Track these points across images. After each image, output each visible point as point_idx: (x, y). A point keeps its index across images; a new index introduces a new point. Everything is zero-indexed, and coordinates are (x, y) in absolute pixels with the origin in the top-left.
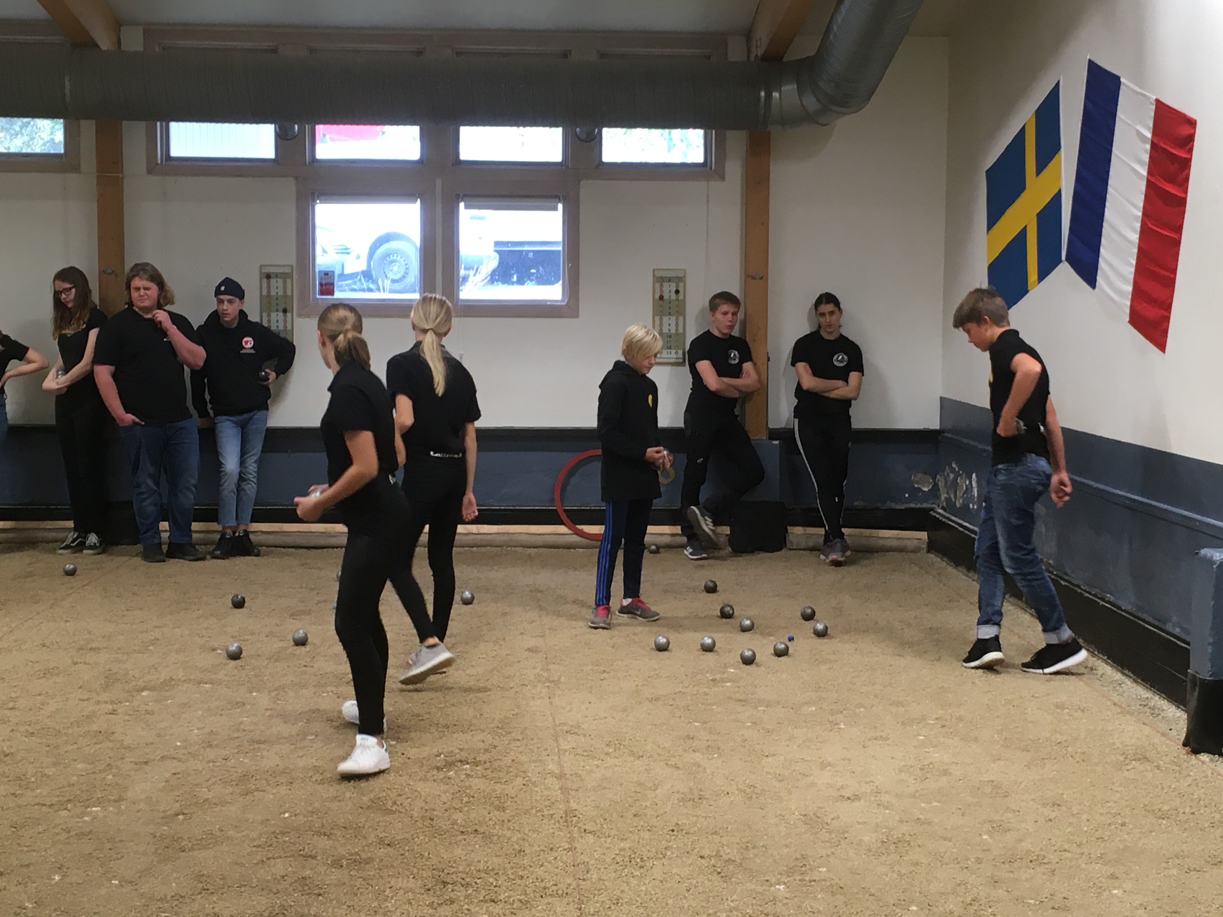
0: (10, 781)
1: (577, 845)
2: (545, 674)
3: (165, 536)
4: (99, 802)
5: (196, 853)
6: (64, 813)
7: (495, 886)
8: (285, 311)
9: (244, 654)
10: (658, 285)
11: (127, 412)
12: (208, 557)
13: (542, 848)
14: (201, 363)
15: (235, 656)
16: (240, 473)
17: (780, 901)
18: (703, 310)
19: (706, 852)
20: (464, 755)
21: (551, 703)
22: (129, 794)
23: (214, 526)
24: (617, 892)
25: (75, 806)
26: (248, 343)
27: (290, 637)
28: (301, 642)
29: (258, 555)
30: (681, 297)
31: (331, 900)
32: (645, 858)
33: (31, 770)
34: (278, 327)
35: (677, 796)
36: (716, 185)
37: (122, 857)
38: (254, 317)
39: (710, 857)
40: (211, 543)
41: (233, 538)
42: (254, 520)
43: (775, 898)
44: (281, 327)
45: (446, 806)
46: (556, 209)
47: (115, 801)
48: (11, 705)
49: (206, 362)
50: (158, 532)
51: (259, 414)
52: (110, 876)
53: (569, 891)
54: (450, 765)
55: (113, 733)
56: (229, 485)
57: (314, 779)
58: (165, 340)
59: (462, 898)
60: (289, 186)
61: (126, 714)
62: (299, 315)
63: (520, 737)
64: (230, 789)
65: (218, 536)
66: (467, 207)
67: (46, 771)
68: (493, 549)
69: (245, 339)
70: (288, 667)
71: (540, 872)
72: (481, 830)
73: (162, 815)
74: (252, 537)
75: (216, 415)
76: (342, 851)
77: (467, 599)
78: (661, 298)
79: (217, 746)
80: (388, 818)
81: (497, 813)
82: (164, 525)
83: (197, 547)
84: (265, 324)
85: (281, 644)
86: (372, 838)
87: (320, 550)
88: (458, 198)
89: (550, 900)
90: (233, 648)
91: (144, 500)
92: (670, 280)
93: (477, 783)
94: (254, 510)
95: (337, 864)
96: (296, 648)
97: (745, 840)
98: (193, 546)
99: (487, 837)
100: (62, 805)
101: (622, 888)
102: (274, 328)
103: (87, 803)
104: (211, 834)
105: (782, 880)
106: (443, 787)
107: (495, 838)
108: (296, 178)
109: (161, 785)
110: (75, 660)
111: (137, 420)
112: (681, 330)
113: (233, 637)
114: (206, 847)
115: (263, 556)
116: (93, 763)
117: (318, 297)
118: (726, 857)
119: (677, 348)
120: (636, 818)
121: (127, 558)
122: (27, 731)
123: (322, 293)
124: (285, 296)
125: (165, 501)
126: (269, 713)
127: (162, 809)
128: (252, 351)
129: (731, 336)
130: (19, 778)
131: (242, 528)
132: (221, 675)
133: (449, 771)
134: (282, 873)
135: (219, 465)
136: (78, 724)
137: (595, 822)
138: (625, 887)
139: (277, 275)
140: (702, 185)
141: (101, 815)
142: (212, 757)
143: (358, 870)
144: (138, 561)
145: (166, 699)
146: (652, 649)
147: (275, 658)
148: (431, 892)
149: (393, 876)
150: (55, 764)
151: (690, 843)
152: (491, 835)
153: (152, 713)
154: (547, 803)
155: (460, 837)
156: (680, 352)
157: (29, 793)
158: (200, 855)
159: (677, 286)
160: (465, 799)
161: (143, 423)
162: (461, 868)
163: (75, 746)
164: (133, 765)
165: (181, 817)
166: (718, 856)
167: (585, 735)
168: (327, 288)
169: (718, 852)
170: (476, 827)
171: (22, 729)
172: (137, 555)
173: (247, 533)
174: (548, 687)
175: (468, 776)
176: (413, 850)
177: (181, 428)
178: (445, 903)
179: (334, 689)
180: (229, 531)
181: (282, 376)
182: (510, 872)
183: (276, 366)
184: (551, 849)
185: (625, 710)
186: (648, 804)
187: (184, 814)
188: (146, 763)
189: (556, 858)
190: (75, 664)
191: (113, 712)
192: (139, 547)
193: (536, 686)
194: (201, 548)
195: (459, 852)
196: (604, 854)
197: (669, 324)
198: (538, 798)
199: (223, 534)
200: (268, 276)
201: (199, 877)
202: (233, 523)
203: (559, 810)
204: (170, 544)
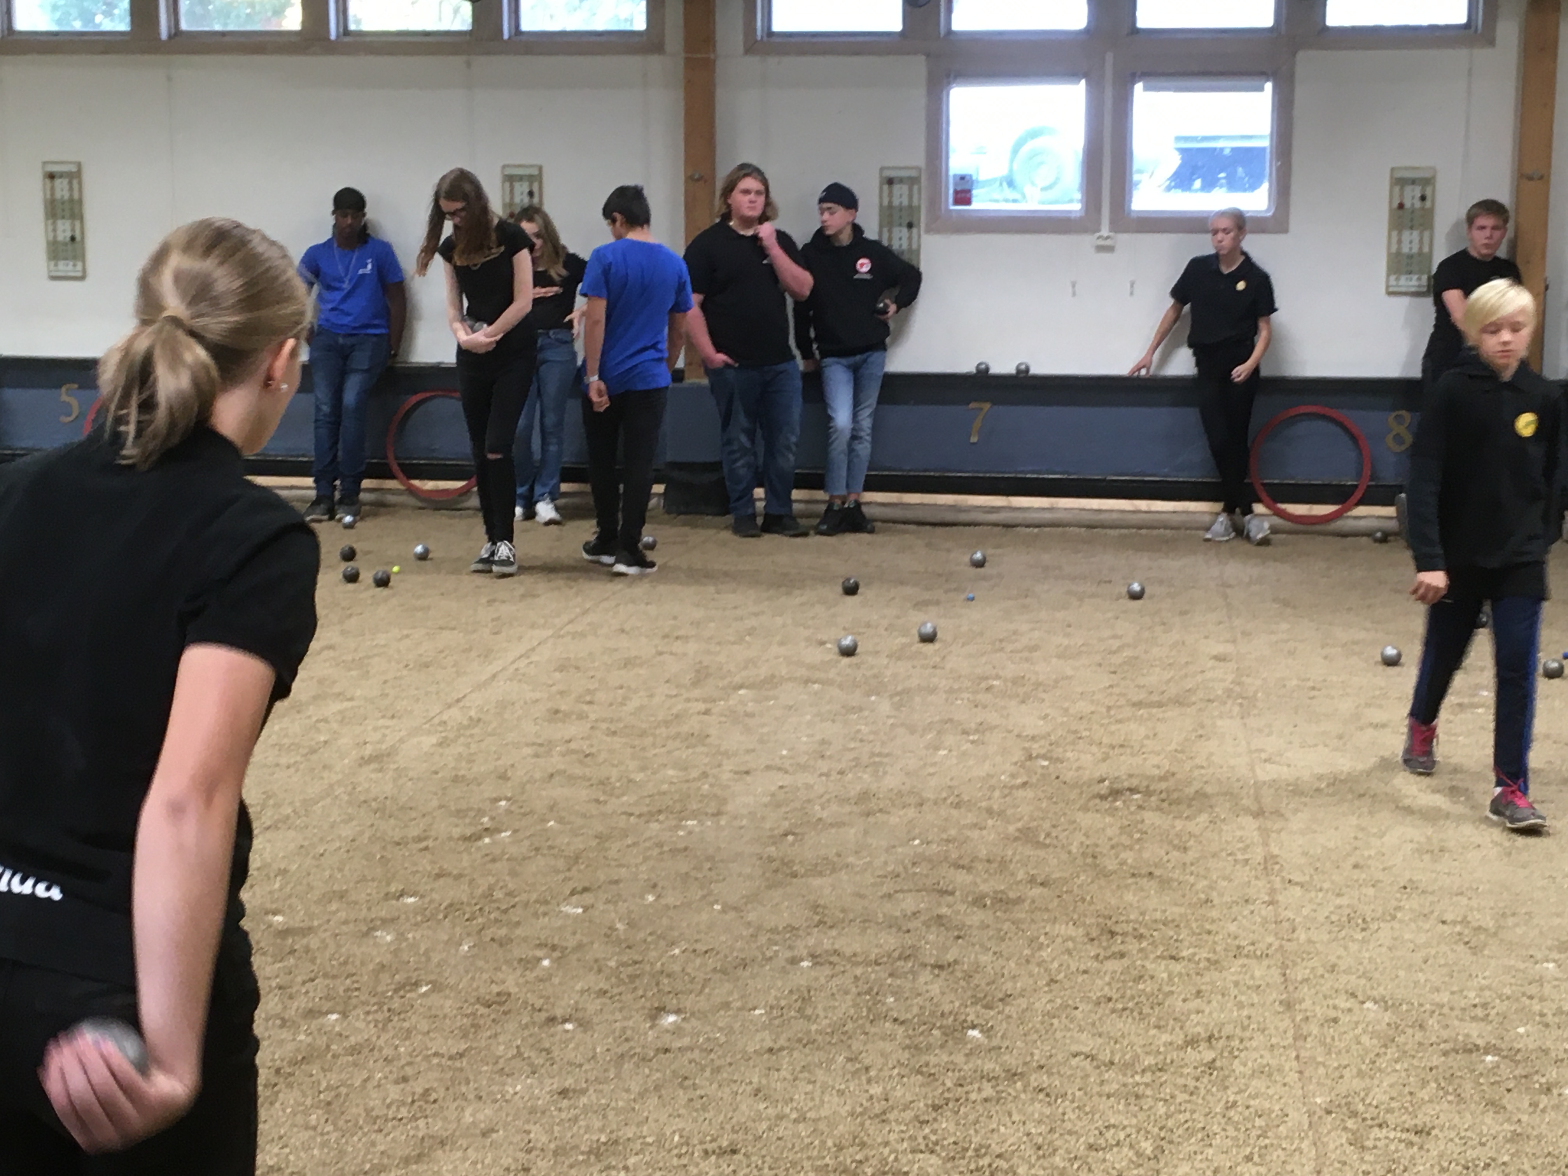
0: (592, 785)
1: (1280, 898)
2: (1238, 689)
3: (760, 505)
4: (694, 815)
5: (810, 880)
6: (654, 826)
7: (1176, 941)
8: (910, 226)
9: (858, 650)
10: (1397, 189)
11: (718, 351)
12: (812, 532)
13: (1234, 898)
14: (807, 292)
15: (849, 652)
16: (853, 429)
17: (1549, 982)
18: (1457, 225)
19: (1449, 917)
20: (1134, 782)
21: (1245, 725)
22: (730, 807)
23: (820, 495)
24: (1333, 959)
25: (667, 818)
26: (864, 266)
27: (915, 632)
28: (929, 638)
29: (872, 531)
30: (1428, 204)
31: (973, 945)
32: (1369, 919)
33: (614, 773)
34: (901, 246)
35: (1410, 846)
36: (1482, 54)
37: (724, 879)
38: (871, 233)
39: (1454, 923)
40: (816, 515)
41: (841, 510)
42: (868, 487)
43: (1541, 978)
44: (905, 246)
45: (1113, 842)
46: (1261, 89)
47: (713, 815)
48: (588, 698)
49: (813, 292)
50: (752, 501)
51: (875, 356)
52: (711, 899)
53: (1270, 952)
54: (1115, 793)
55: (708, 736)
56: (839, 445)
57: (949, 801)
58: (765, 262)
59: (1135, 952)
60: (918, 66)
61: (722, 715)
62: (928, 231)
63: (1205, 764)
64: (847, 809)
65: (823, 508)
66: (1146, 89)
67: (632, 776)
68: (1168, 531)
69: (861, 261)
70: (914, 667)
71: (1233, 928)
72: (1157, 872)
73: (769, 834)
74: (865, 509)
75: (824, 355)
76: (984, 888)
77: (1136, 592)
78: (1401, 206)
79: (830, 757)
80: (1042, 853)
81: (1175, 854)
82: (759, 492)
83: (799, 520)
84: (885, 243)
85: (904, 640)
86: (1021, 875)
87: (948, 528)
88: (1134, 78)
89: (1246, 961)
90: (847, 642)
91: (736, 461)
92: (1413, 182)
93: (1151, 818)
94: (867, 476)
95: (979, 902)
96: (921, 645)
97: (1502, 905)
98: (793, 518)
99: (1165, 883)
100: (651, 816)
101: (1338, 953)
102: (895, 246)
103: (682, 815)
104: (827, 859)
105: (1551, 957)
106: (1108, 819)
107: (1176, 884)
108: (928, 55)
109: (766, 799)
110: (659, 648)
111: (730, 361)
112: (1426, 249)
113: (845, 629)
114: (821, 874)
115: (878, 533)
116: (686, 769)
117: (953, 207)
118: (1475, 924)
119: (1421, 272)
120: (1357, 871)
121: (714, 531)
122: (608, 729)
123: (957, 202)
124: (910, 207)
125: (761, 461)
126: (891, 721)
127: (768, 826)
128: (868, 277)
129: (1496, 259)
130: (601, 783)
131: (852, 498)
132: (832, 674)
133: (1115, 800)
134: (914, 909)
135: (827, 419)
136: (667, 723)
137: (1302, 872)
138: (1341, 952)
139: (901, 180)
140: (1462, 54)
141: (697, 830)
142: (825, 770)
143: (1005, 912)
144: (727, 535)
145: (768, 699)
146: (1376, 663)
147: (897, 655)
148: (1096, 942)
149: (1047, 921)
150: (643, 769)
151: (1428, 904)
152: (1170, 881)
153: (750, 715)
154: (1241, 845)
155: (1130, 881)
156: (1425, 277)
157: (614, 800)
158: (817, 882)
159: (1423, 189)
160: (1137, 836)
161: (737, 365)
162: (1132, 917)
163: (664, 750)
164: (731, 775)
165: (790, 838)
166: (1465, 921)
167: (1289, 766)
168: (963, 197)
169: (1465, 917)
170: (1152, 869)
171: (604, 726)
172: (726, 528)
173: (858, 505)
174: (1241, 705)
175: (1140, 807)
176: (1072, 892)
177: (781, 372)
178: (1113, 956)
179: (970, 696)
180: (838, 502)
181: (903, 309)
182: (1194, 925)
183: (896, 297)
184: (1247, 901)
185: (1340, 737)
186: (1372, 853)
187: (794, 834)
188: (747, 773)
189: (1252, 912)
190: (661, 653)
191: (707, 712)
192: (730, 519)
193: (1225, 703)
194: (802, 522)
195: (1129, 897)
196: (1315, 911)
197: (1411, 241)
198: (1230, 839)
199: (830, 504)
200: (890, 182)
201: (815, 907)
202: (843, 492)
203: (1259, 853)
204: (766, 516)
